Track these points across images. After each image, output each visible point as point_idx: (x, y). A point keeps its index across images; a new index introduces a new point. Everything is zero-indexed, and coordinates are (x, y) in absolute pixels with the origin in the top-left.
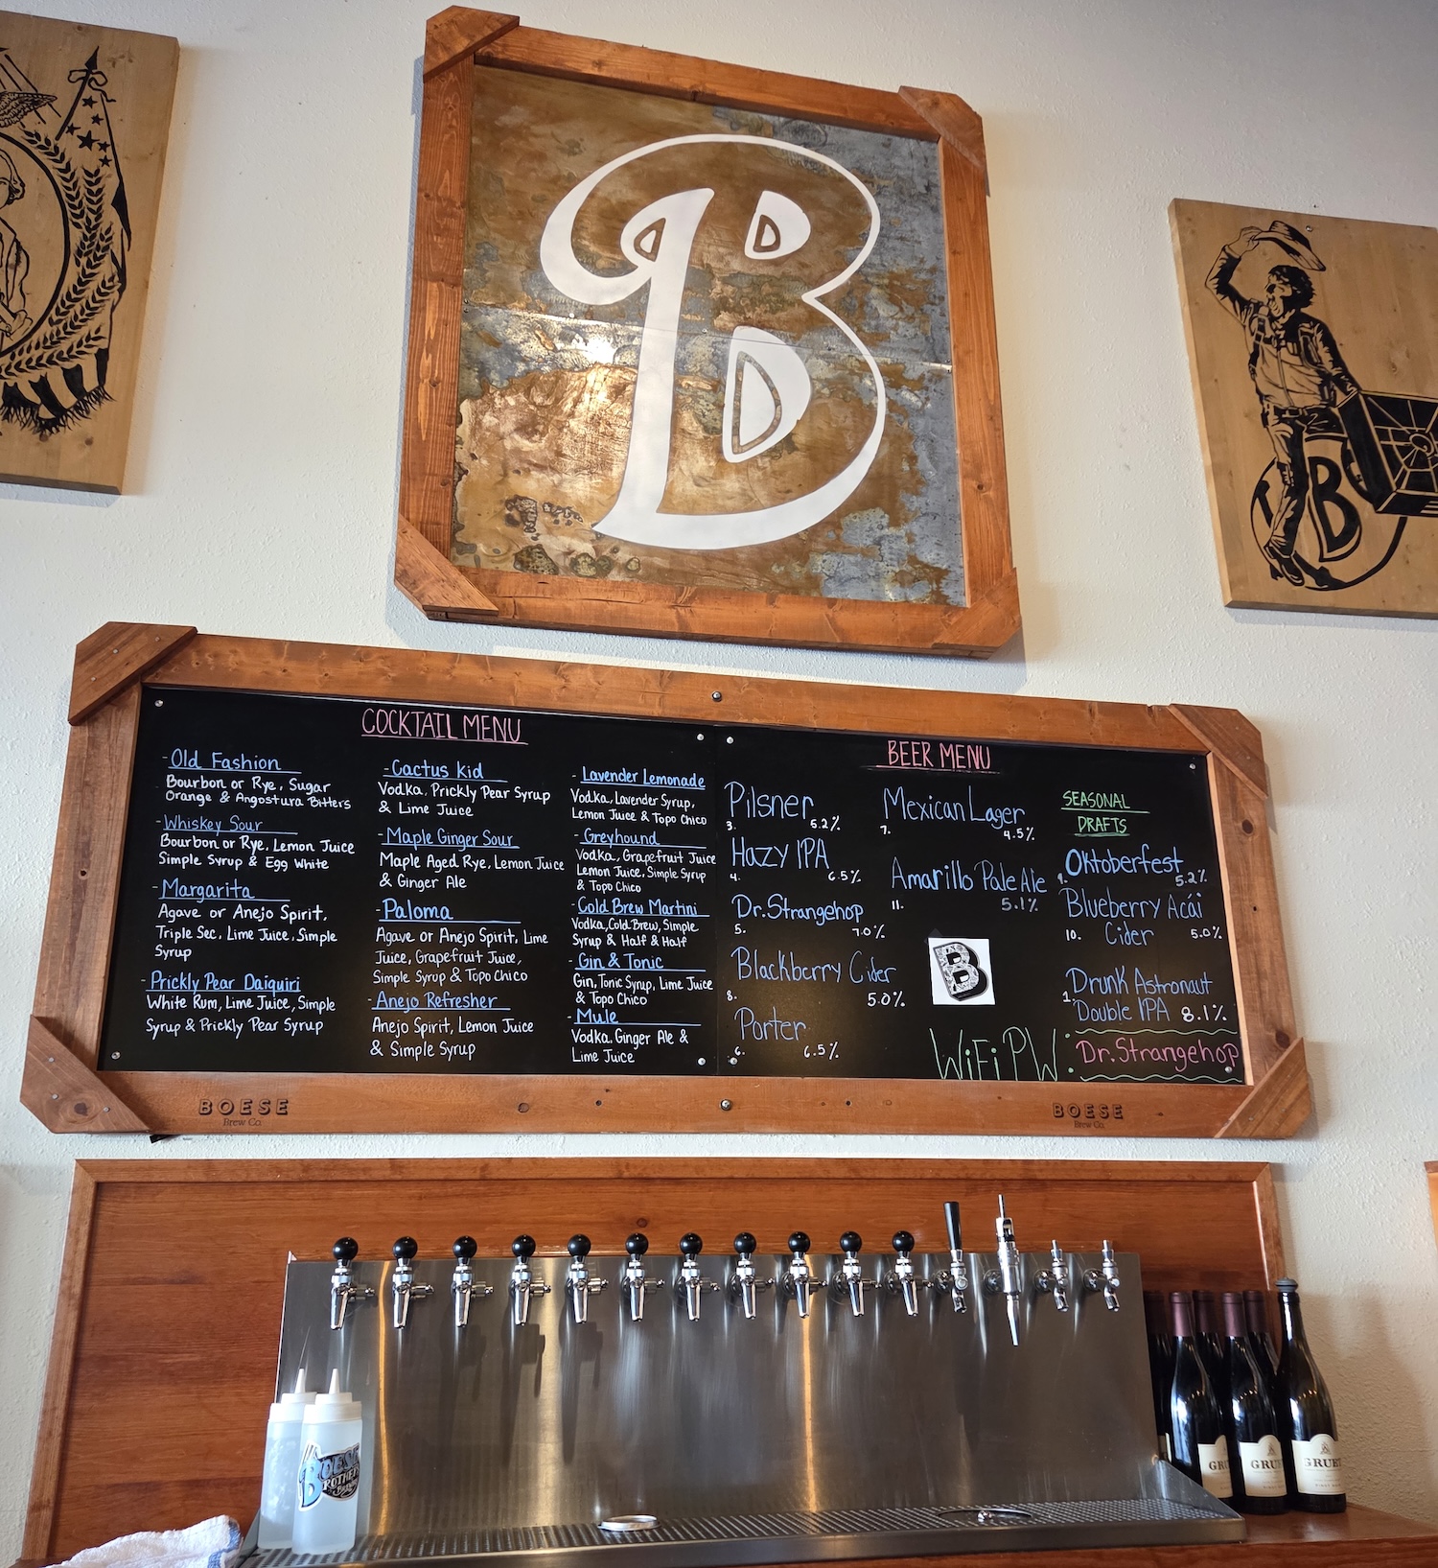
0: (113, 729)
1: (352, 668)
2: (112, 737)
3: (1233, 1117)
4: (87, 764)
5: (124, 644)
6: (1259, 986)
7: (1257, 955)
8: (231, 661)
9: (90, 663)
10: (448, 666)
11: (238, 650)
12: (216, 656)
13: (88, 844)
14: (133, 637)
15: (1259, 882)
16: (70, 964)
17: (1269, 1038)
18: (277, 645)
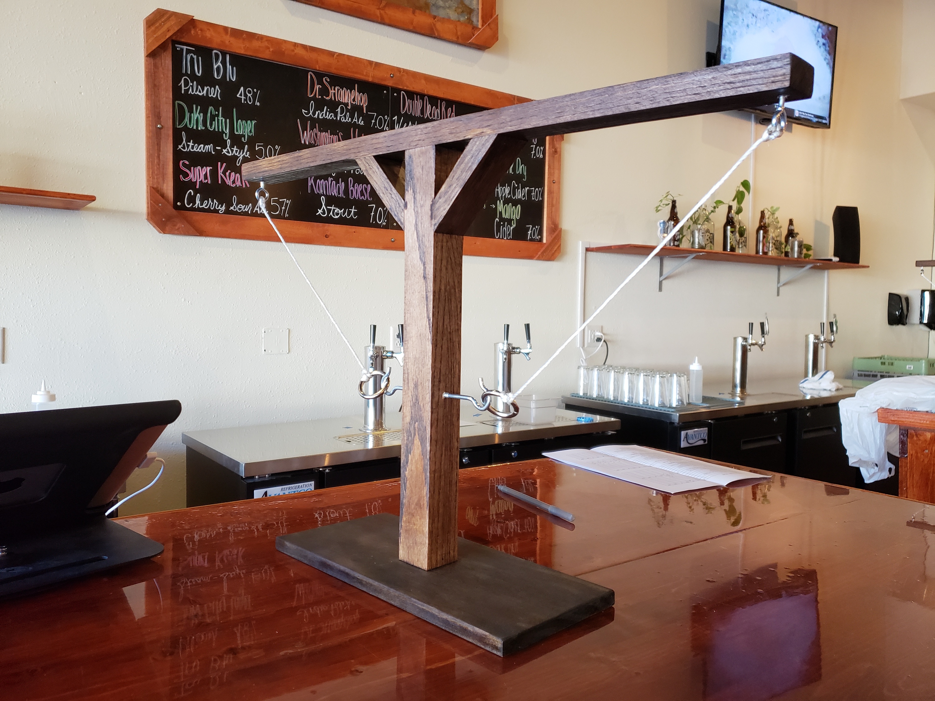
0: (163, 61)
1: (256, 44)
2: (163, 65)
3: (540, 253)
4: (154, 76)
5: (165, 21)
6: (552, 209)
7: (553, 199)
8: (208, 34)
9: (153, 28)
10: (292, 48)
11: (210, 28)
12: (201, 30)
13: (159, 113)
14: (169, 18)
15: (556, 172)
16: (159, 165)
17: (552, 227)
18: (226, 29)
